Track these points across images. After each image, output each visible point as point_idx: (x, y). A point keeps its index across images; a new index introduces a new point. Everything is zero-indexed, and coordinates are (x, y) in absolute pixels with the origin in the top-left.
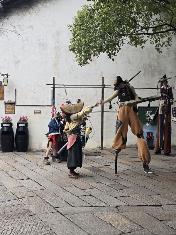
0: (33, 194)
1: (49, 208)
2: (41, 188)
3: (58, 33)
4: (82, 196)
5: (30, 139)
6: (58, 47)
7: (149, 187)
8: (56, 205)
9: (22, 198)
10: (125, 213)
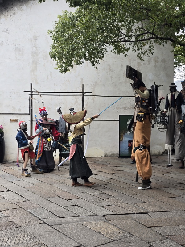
0: (16, 206)
1: (34, 220)
2: (24, 200)
3: (35, 38)
4: (67, 206)
5: (6, 149)
6: (35, 53)
7: (135, 195)
8: (41, 216)
9: (4, 211)
10: (113, 221)
